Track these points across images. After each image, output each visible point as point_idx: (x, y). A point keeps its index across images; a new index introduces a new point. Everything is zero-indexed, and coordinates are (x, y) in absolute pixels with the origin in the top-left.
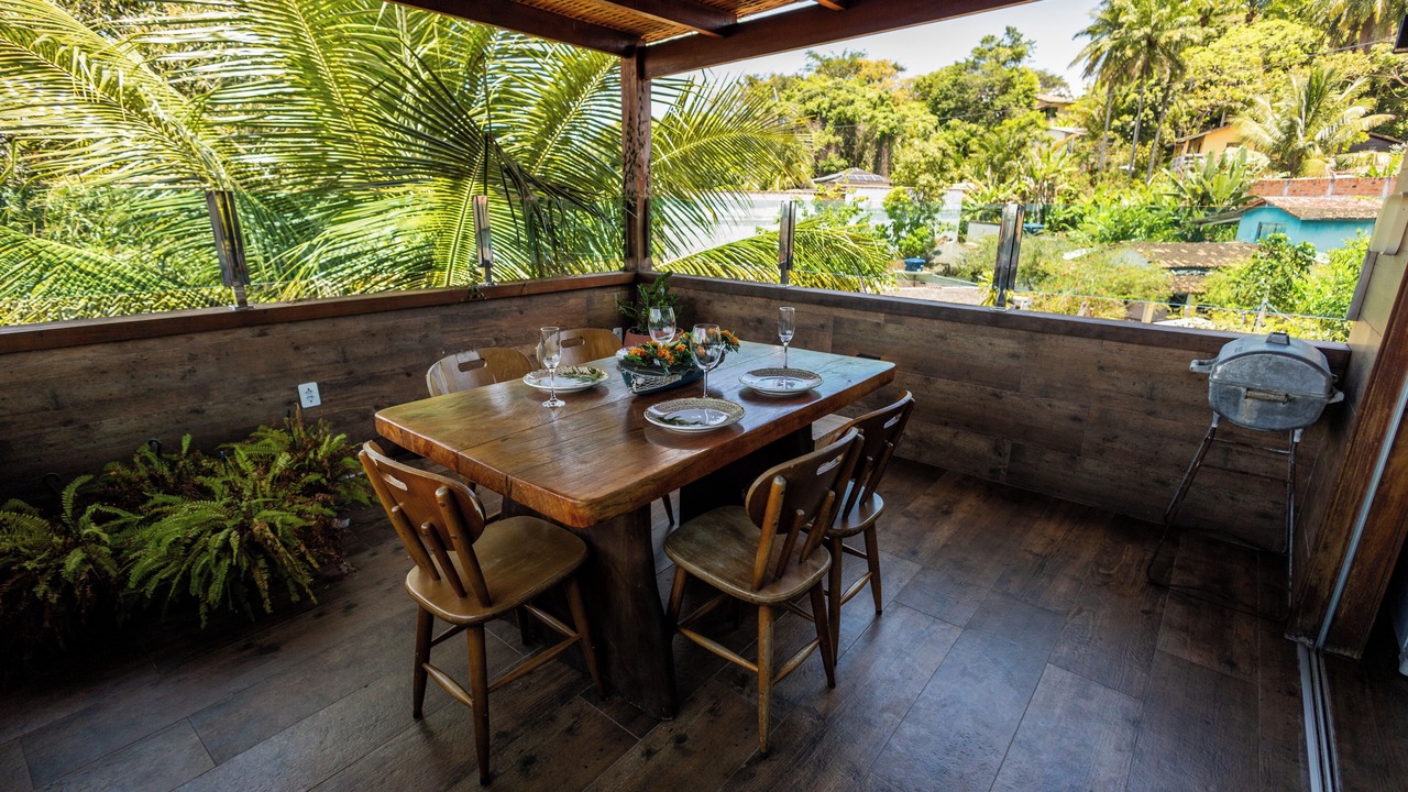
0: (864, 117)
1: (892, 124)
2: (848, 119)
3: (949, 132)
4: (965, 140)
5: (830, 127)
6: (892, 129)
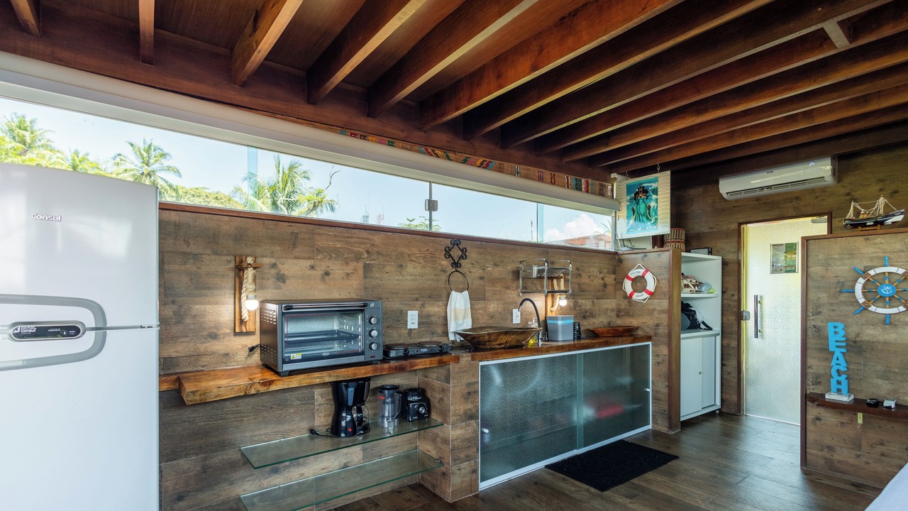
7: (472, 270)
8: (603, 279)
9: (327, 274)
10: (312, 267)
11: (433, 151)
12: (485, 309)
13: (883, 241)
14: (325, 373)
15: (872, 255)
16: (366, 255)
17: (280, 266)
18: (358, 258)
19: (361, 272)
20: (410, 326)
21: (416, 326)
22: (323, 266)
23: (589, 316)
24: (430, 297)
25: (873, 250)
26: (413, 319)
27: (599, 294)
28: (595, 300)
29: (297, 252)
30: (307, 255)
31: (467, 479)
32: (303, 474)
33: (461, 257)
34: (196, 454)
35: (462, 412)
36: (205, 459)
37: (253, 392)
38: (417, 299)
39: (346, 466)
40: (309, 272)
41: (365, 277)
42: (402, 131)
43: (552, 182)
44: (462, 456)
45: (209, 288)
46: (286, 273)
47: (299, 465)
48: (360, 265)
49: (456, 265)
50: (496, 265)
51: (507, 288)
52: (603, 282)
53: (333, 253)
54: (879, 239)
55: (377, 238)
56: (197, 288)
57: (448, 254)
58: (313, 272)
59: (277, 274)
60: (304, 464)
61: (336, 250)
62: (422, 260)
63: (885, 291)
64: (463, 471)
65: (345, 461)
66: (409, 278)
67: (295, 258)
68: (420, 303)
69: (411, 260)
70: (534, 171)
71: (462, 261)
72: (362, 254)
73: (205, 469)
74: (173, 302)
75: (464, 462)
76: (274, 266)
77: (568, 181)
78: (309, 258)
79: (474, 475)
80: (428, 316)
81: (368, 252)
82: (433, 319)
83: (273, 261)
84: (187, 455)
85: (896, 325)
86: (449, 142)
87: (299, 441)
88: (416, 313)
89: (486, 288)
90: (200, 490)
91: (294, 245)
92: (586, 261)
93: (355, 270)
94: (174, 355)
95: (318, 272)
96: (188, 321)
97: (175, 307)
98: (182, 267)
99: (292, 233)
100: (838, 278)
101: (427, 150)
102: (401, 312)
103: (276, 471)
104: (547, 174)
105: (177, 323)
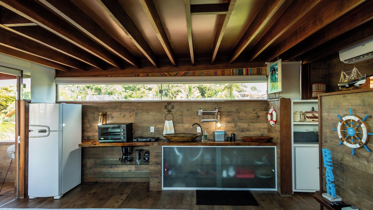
0: (104, 88)
1: (111, 90)
2: (99, 89)
3: (127, 93)
4: (131, 95)
5: (93, 90)
6: (111, 91)
7: (177, 113)
8: (256, 113)
9: (125, 116)
10: (120, 114)
11: (163, 73)
12: (183, 127)
13: (351, 98)
14: (109, 144)
15: (347, 107)
16: (136, 110)
17: (112, 114)
18: (134, 111)
19: (135, 115)
20: (151, 131)
21: (153, 131)
22: (123, 114)
23: (245, 131)
24: (159, 122)
25: (347, 104)
26: (152, 129)
27: (253, 121)
28: (251, 124)
29: (117, 110)
30: (119, 111)
31: (157, 184)
32: (118, 170)
33: (172, 108)
34: (94, 159)
35: (154, 161)
36: (95, 161)
37: (92, 146)
38: (154, 123)
39: (130, 171)
40: (120, 115)
41: (136, 116)
42: (150, 70)
43: (222, 74)
44: (154, 176)
45: (96, 120)
46: (114, 116)
47: (117, 167)
48: (134, 113)
49: (169, 111)
50: (188, 110)
51: (194, 119)
52: (256, 115)
53: (126, 110)
54: (349, 97)
55: (140, 105)
56: (94, 120)
57: (166, 107)
58: (121, 115)
59: (112, 116)
60: (118, 167)
61: (127, 109)
62: (156, 110)
63: (350, 132)
64: (155, 181)
65: (130, 169)
66: (151, 116)
67: (116, 112)
68: (155, 124)
69: (152, 111)
70: (212, 71)
71: (172, 110)
72: (135, 110)
73: (95, 163)
74: (89, 123)
75: (155, 178)
76: (111, 114)
77: (233, 72)
78: (120, 112)
79: (159, 184)
80: (158, 128)
81: (137, 109)
82: (160, 130)
83: (110, 113)
84: (92, 159)
85: (358, 157)
86: (169, 69)
87: (117, 161)
88: (153, 127)
89: (184, 119)
90: (95, 167)
91: (116, 109)
92: (243, 106)
93: (133, 114)
94: (90, 135)
95: (122, 115)
96: (92, 128)
97: (90, 124)
98: (91, 116)
99: (115, 105)
100: (333, 121)
101: (161, 74)
102: (148, 127)
103: (111, 167)
104: (219, 71)
105: (90, 128)
